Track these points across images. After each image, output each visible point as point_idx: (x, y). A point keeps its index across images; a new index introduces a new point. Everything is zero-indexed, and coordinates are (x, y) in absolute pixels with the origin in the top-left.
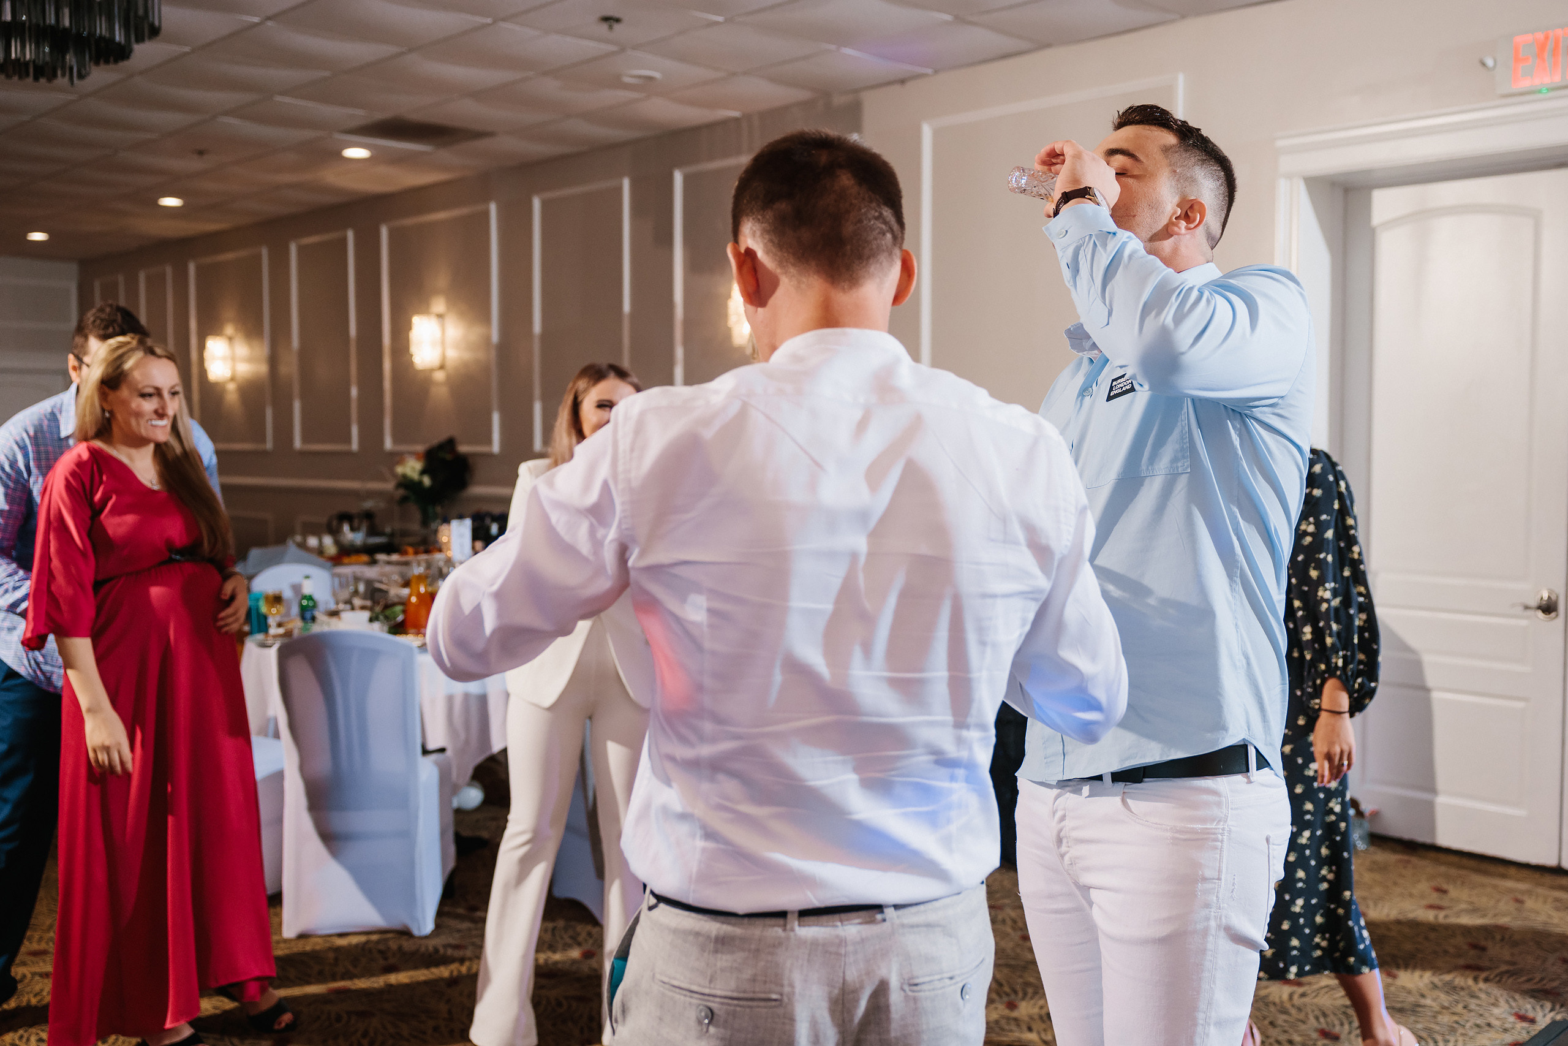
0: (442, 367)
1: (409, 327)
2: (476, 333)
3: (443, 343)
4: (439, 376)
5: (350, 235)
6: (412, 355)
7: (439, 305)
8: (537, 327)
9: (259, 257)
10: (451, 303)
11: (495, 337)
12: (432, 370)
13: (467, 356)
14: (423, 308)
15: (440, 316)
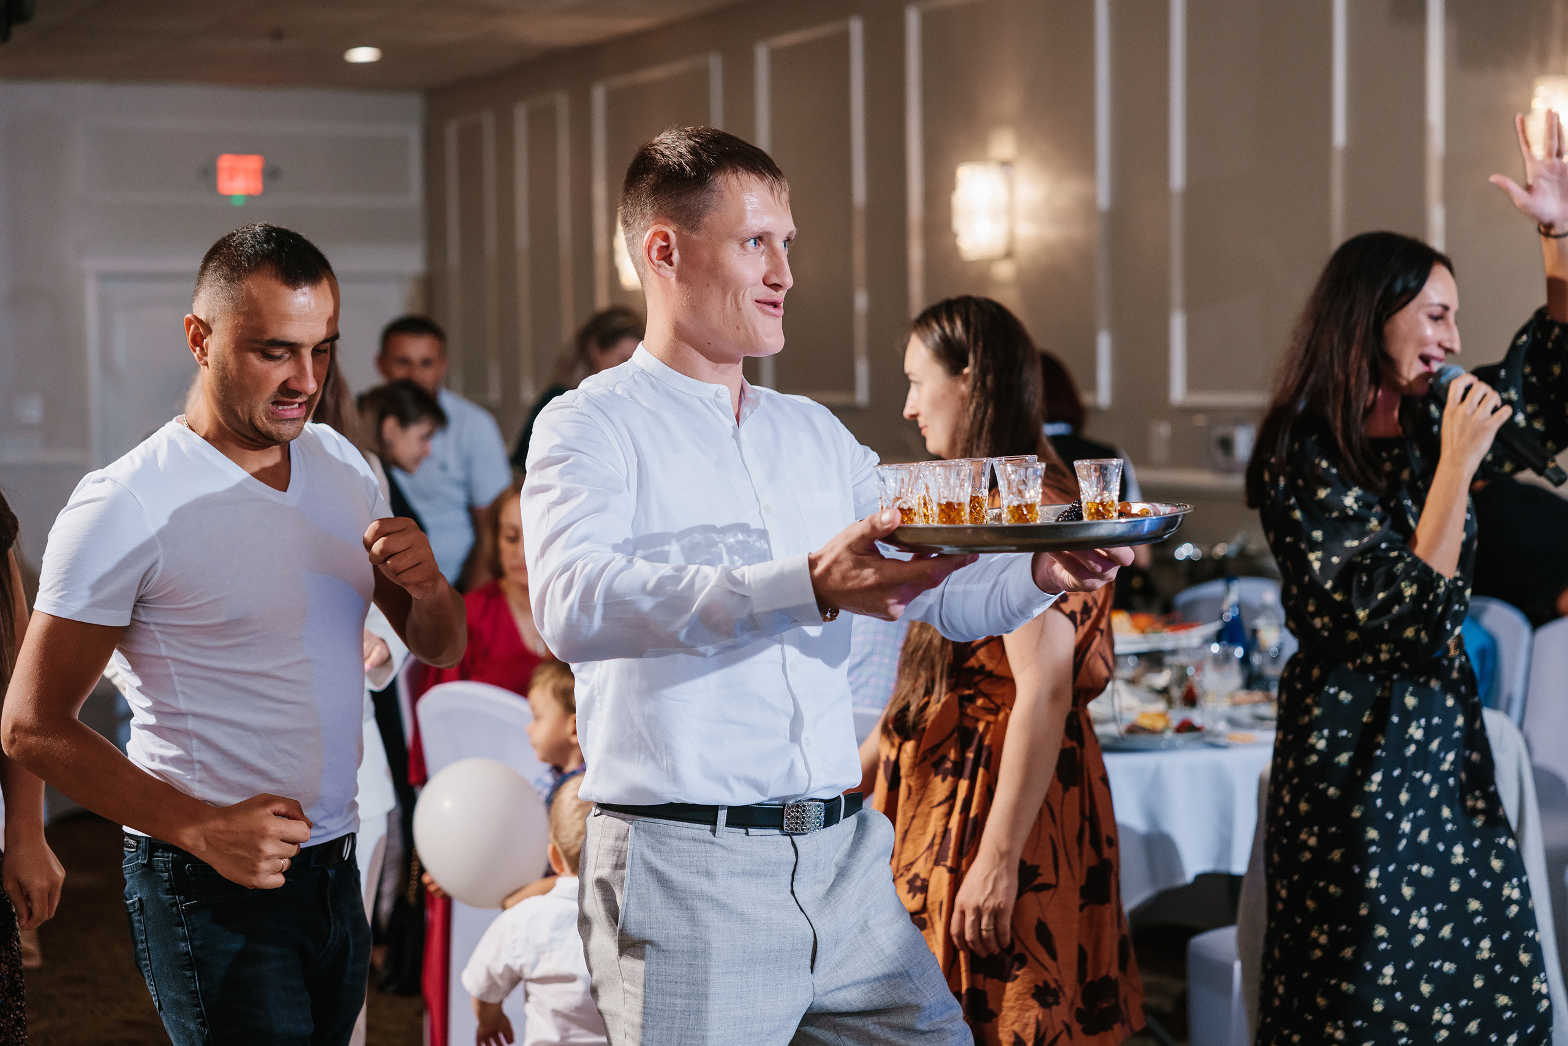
0: (1009, 255)
1: (950, 185)
2: (1069, 190)
3: (1010, 211)
4: (1004, 271)
5: (856, 28)
6: (955, 236)
7: (1004, 144)
8: (1177, 178)
9: (703, 75)
10: (1025, 140)
11: (1103, 199)
12: (991, 261)
13: (1053, 233)
14: (976, 151)
15: (1005, 164)
